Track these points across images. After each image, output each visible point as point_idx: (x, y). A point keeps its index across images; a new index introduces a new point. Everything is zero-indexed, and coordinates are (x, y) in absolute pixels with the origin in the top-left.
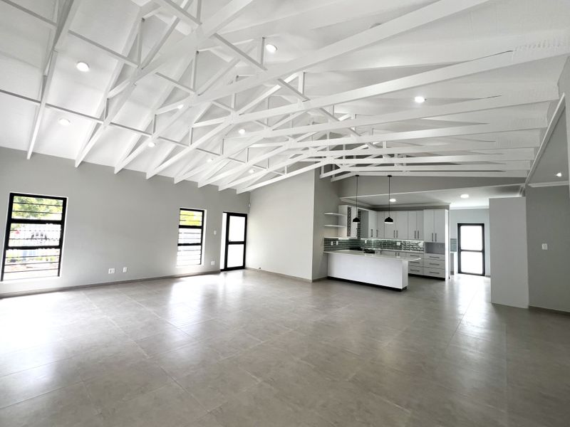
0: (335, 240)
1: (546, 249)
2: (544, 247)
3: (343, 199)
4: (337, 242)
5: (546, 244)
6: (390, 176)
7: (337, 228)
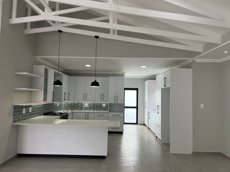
0: (27, 107)
1: (203, 108)
2: (202, 106)
3: (38, 58)
4: (30, 109)
5: (203, 105)
6: (97, 37)
7: (31, 92)
